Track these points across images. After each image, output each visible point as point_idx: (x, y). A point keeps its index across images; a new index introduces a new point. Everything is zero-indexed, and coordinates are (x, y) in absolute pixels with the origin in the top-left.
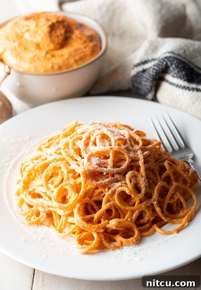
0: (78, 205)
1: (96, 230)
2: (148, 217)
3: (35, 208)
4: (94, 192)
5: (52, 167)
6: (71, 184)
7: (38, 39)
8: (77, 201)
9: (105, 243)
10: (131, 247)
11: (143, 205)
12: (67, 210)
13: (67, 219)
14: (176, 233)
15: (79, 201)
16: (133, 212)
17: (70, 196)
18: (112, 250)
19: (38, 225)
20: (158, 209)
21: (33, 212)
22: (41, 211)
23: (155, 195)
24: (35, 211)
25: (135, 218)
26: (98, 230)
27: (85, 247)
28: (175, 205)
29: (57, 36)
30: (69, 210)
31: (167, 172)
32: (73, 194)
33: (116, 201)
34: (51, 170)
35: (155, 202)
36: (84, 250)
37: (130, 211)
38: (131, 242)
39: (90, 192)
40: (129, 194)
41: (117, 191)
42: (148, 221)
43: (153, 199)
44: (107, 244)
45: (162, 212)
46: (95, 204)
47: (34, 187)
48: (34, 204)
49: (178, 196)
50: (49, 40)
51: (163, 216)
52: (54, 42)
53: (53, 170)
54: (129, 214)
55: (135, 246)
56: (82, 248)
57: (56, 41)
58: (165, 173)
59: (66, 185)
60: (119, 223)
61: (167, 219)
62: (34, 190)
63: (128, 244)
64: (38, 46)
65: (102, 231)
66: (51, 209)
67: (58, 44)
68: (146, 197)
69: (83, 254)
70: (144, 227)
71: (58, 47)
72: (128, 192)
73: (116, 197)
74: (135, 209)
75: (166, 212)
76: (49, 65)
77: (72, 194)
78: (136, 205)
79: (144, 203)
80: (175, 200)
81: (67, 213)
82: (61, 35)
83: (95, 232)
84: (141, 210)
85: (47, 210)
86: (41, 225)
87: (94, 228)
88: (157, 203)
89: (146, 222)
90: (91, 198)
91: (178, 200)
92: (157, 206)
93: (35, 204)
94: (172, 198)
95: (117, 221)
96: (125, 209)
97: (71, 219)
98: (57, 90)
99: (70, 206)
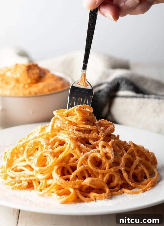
0: (56, 167)
1: (73, 186)
2: (117, 181)
3: (17, 179)
4: (69, 159)
5: (33, 142)
6: (49, 151)
7: (18, 75)
8: (55, 163)
9: (80, 196)
10: (103, 200)
11: (112, 170)
12: (47, 173)
13: (46, 182)
14: (142, 192)
15: (57, 164)
16: (104, 175)
17: (49, 162)
18: (87, 202)
19: (20, 190)
20: (125, 175)
21: (16, 182)
22: (23, 180)
23: (123, 162)
24: (18, 181)
25: (106, 180)
26: (74, 185)
27: (63, 198)
28: (140, 175)
29: (33, 74)
30: (48, 173)
31: (131, 148)
32: (52, 158)
33: (89, 164)
34: (31, 145)
35: (123, 168)
36: (62, 200)
37: (101, 174)
38: (103, 197)
39: (66, 159)
40: (100, 158)
41: (90, 156)
42: (118, 185)
43: (120, 166)
44: (82, 197)
45: (129, 178)
46: (70, 169)
47: (16, 165)
48: (16, 176)
49: (142, 167)
50: (26, 75)
51: (130, 181)
52: (30, 78)
53: (33, 145)
54: (101, 177)
55: (107, 200)
56: (61, 198)
57: (33, 77)
58: (129, 149)
59: (45, 152)
60: (92, 181)
61: (133, 184)
62: (16, 167)
63: (101, 199)
64: (17, 81)
65: (77, 186)
66: (31, 178)
67: (34, 79)
68: (115, 164)
69: (62, 203)
70: (113, 189)
71: (34, 81)
72: (100, 156)
73: (89, 161)
74: (106, 172)
75: (132, 179)
76: (27, 92)
77: (50, 159)
78: (106, 169)
79: (114, 168)
80: (139, 170)
81: (46, 176)
82: (37, 73)
83: (72, 187)
84: (111, 173)
85: (28, 179)
86: (23, 190)
87: (70, 184)
88: (124, 169)
89: (116, 185)
90: (67, 164)
91: (142, 171)
92: (124, 171)
93: (18, 175)
94: (136, 168)
95: (91, 179)
96: (97, 172)
97: (49, 182)
98: (33, 112)
99: (49, 168)
